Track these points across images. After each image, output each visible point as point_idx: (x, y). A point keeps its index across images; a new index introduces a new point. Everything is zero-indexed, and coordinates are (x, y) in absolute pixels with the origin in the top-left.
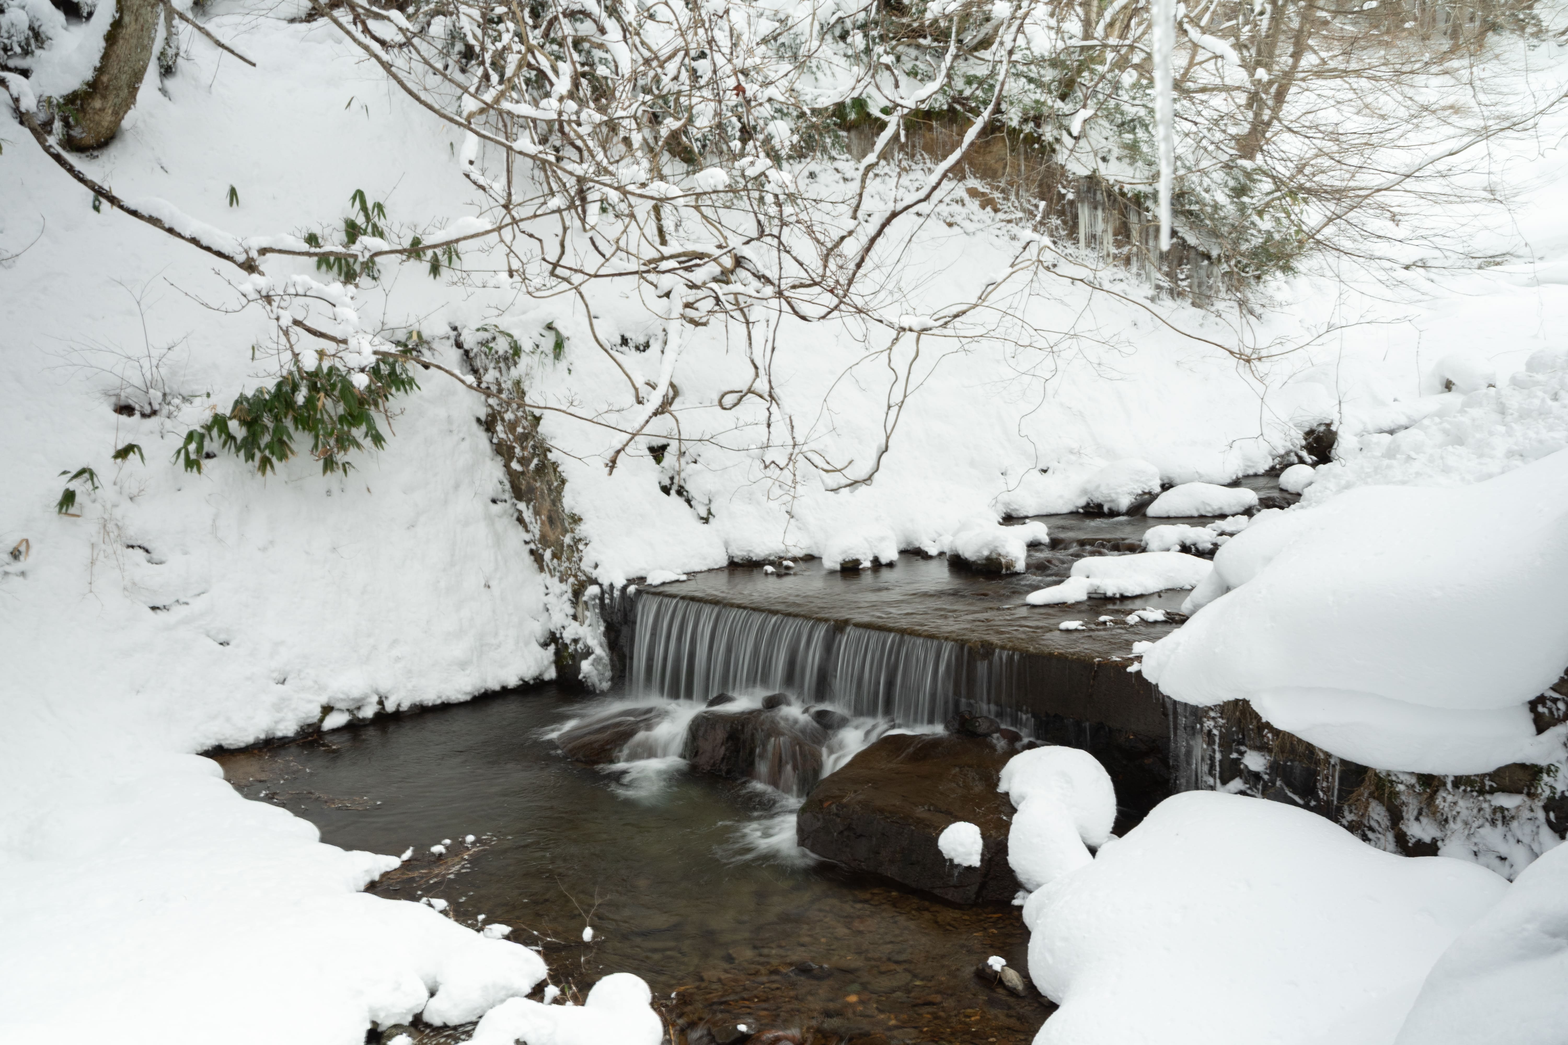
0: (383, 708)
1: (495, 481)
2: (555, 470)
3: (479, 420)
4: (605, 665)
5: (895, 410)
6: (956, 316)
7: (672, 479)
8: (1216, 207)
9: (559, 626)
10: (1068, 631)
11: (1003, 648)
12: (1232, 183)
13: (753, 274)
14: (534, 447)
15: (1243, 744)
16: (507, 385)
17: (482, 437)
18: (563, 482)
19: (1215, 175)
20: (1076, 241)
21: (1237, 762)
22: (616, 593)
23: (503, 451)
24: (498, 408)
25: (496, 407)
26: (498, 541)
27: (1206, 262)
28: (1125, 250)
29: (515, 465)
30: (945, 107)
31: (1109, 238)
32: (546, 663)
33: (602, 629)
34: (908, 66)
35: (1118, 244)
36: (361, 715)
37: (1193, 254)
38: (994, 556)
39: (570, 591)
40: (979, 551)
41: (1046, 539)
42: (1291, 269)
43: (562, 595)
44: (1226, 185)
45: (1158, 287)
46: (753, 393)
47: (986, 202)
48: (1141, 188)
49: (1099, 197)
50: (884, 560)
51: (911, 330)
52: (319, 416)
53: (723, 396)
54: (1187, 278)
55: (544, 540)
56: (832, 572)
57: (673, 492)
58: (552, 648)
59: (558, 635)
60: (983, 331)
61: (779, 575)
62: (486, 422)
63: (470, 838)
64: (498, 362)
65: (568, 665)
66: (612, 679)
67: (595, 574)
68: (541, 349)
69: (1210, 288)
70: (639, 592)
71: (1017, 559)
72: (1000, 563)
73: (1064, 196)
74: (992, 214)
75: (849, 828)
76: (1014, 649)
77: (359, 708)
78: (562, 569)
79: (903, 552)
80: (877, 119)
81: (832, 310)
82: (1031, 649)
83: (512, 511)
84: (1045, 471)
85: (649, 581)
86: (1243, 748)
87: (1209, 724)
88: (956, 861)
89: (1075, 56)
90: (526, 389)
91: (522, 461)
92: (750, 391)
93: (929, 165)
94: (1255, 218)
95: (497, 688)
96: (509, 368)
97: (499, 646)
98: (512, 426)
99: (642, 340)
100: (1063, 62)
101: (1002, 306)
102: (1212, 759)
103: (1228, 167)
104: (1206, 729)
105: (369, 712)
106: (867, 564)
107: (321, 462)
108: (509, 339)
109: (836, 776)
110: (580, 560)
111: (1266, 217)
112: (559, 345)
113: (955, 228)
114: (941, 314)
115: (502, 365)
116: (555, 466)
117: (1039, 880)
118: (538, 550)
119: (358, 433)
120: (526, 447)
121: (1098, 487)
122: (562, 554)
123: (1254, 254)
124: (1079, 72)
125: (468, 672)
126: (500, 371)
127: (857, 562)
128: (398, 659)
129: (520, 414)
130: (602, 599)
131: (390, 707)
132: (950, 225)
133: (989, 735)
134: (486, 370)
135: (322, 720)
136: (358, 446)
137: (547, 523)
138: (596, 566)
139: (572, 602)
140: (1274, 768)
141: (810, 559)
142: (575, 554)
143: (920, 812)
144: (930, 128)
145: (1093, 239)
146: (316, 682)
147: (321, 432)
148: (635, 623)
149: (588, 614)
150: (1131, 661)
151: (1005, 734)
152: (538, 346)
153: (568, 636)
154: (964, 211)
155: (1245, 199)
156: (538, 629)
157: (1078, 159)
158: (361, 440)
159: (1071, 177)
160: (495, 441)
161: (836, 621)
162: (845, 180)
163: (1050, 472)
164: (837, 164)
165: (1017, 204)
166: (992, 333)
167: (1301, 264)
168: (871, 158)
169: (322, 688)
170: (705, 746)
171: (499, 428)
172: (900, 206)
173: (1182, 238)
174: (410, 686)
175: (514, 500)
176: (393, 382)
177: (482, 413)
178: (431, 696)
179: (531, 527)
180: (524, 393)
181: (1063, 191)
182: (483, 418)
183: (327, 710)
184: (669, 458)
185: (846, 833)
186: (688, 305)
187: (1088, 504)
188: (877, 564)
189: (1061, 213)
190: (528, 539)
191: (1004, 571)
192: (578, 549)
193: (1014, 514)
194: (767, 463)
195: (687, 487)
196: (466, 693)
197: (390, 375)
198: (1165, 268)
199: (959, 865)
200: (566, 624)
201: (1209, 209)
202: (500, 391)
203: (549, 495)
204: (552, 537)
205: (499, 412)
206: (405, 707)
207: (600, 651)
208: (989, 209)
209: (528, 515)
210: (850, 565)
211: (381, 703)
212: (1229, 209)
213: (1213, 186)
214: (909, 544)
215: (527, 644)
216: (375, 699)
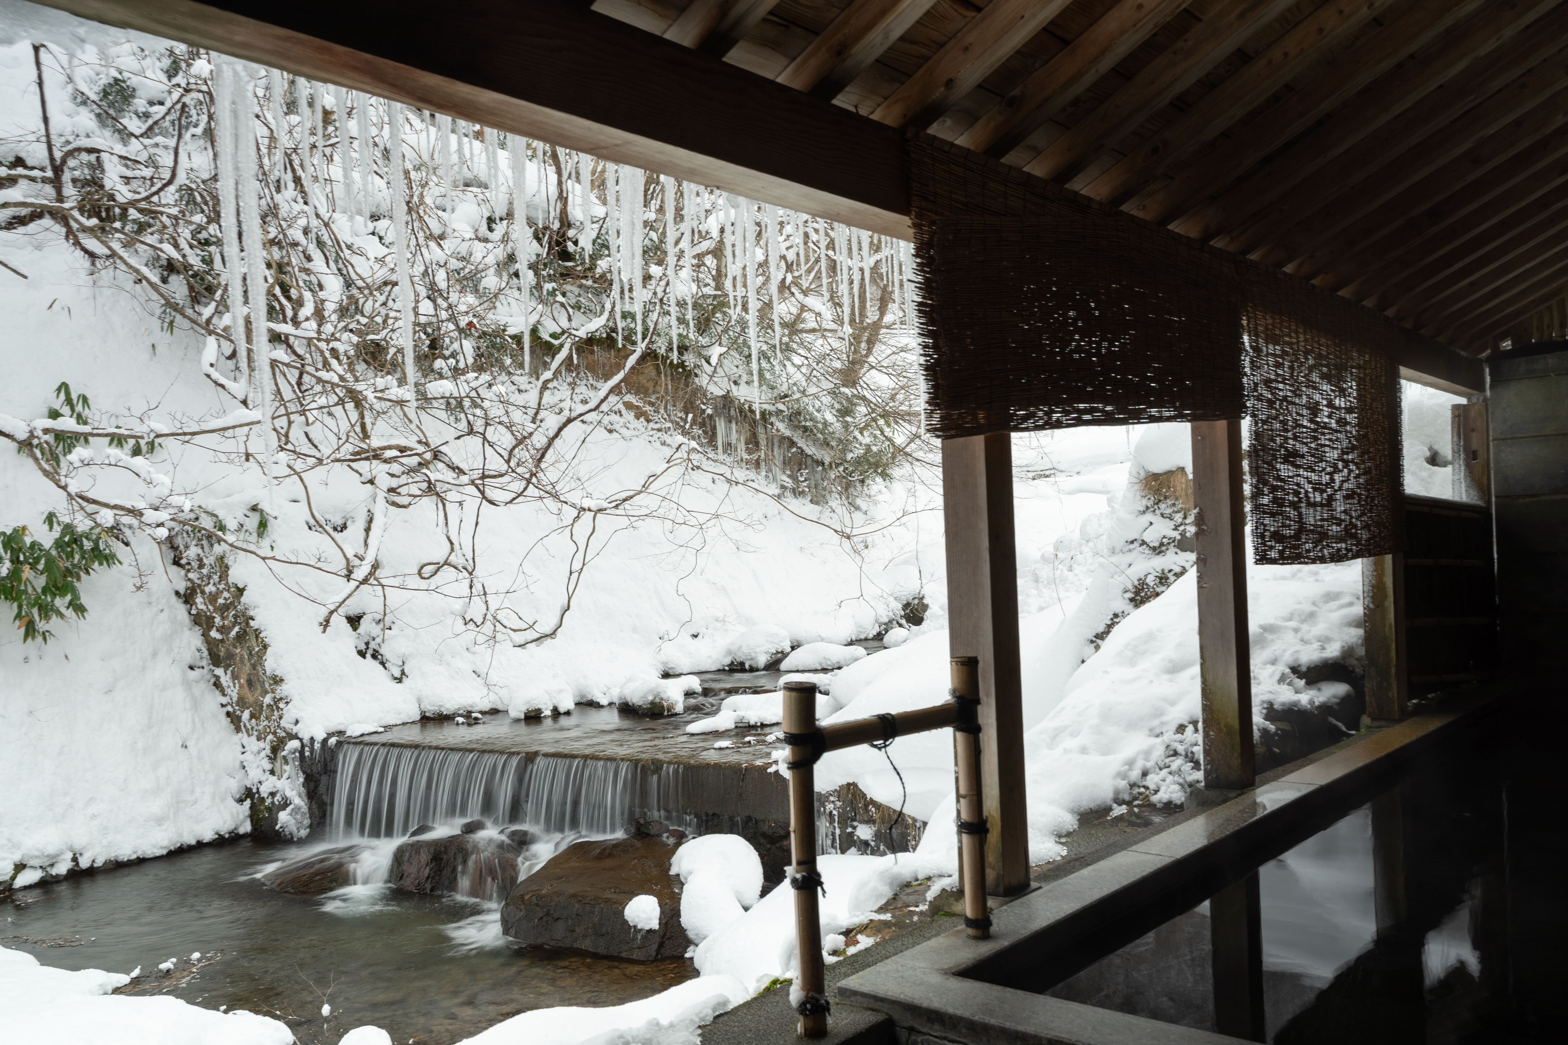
0: (77, 864)
1: (193, 649)
2: (257, 637)
3: (177, 593)
4: (303, 814)
5: (575, 575)
6: (625, 500)
7: (367, 644)
8: (826, 424)
9: (256, 781)
10: (721, 749)
11: (669, 763)
12: (837, 406)
13: (448, 466)
14: (236, 617)
15: (855, 820)
16: (208, 561)
17: (181, 610)
18: (265, 647)
19: (823, 399)
20: (715, 448)
21: (851, 834)
22: (317, 746)
23: (201, 621)
24: (199, 582)
25: (196, 581)
26: (196, 704)
27: (820, 468)
28: (755, 456)
29: (214, 634)
30: (604, 335)
31: (742, 446)
32: (241, 817)
33: (302, 780)
34: (573, 301)
35: (749, 451)
36: (54, 872)
37: (809, 461)
38: (657, 700)
39: (268, 747)
40: (644, 697)
41: (699, 689)
42: (887, 475)
43: (259, 752)
44: (833, 407)
45: (783, 487)
46: (449, 565)
47: (640, 414)
48: (766, 407)
49: (732, 412)
50: (562, 710)
51: (589, 510)
52: (23, 588)
53: (422, 568)
54: (806, 480)
55: (242, 702)
56: (517, 721)
57: (368, 656)
58: (248, 802)
59: (254, 791)
60: (648, 512)
61: (469, 725)
62: (185, 595)
63: (196, 955)
64: (200, 540)
65: (264, 818)
66: (311, 826)
67: (295, 729)
68: (245, 528)
69: (824, 489)
70: (339, 744)
71: (677, 702)
72: (663, 706)
73: (704, 411)
74: (645, 424)
75: (548, 914)
76: (679, 763)
77: (52, 865)
78: (260, 728)
79: (578, 704)
80: (547, 342)
81: (519, 495)
82: (692, 762)
83: (209, 676)
84: (695, 636)
85: (348, 734)
86: (855, 824)
87: (830, 807)
88: (639, 927)
89: (709, 301)
90: (230, 563)
91: (222, 630)
92: (446, 563)
93: (591, 381)
94: (857, 433)
95: (193, 842)
96: (212, 545)
97: (195, 802)
98: (213, 598)
99: (339, 522)
100: (701, 305)
101: (663, 493)
102: (833, 834)
103: (833, 393)
104: (828, 811)
105: (62, 868)
106: (548, 713)
107: (23, 629)
108: (214, 519)
109: (531, 879)
110: (281, 718)
111: (866, 433)
112: (263, 525)
113: (615, 434)
114: (612, 499)
115: (205, 542)
116: (257, 632)
117: (705, 933)
118: (234, 712)
119: (60, 603)
120: (227, 616)
121: (740, 647)
122: (261, 714)
123: (858, 462)
124: (714, 313)
125: (164, 827)
126: (202, 548)
127: (539, 711)
128: (94, 816)
129: (221, 587)
130: (302, 752)
131: (84, 863)
132: (610, 431)
133: (660, 835)
134: (187, 547)
135: (13, 878)
136: (61, 615)
137: (246, 686)
138: (297, 722)
139: (270, 758)
140: (878, 836)
141: (494, 712)
142: (276, 713)
143: (608, 895)
144: (592, 352)
145: (728, 447)
146: (9, 840)
147: (25, 602)
148: (335, 772)
149: (285, 767)
150: (770, 764)
151: (673, 833)
152: (242, 525)
153: (264, 791)
154: (622, 420)
155: (848, 419)
156: (235, 786)
157: (715, 383)
158: (63, 610)
159: (709, 396)
160: (194, 612)
161: (527, 753)
162: (520, 391)
163: (700, 636)
164: (514, 378)
165: (665, 416)
166: (654, 514)
167: (895, 472)
168: (548, 375)
169: (16, 846)
170: (411, 869)
171: (199, 600)
172: (574, 415)
173: (800, 448)
174: (105, 842)
175: (211, 667)
176: (95, 557)
177: (182, 586)
178: (126, 852)
179: (228, 691)
180: (227, 567)
181: (704, 407)
182: (182, 592)
183: (20, 867)
184: (366, 625)
185: (545, 919)
186: (391, 490)
187: (732, 663)
188: (556, 714)
189: (703, 425)
190: (224, 703)
191: (666, 713)
192: (278, 708)
193: (671, 672)
194: (468, 619)
195: (382, 651)
196: (162, 848)
197: (92, 549)
198: (788, 472)
199: (640, 930)
200: (263, 778)
201: (820, 426)
202: (201, 566)
203: (249, 660)
204: (250, 698)
205: (199, 586)
206: (99, 863)
207: (298, 800)
208: (642, 419)
209: (225, 679)
210: (533, 714)
211: (75, 859)
212: (837, 426)
213: (823, 408)
214: (582, 696)
215: (223, 800)
216: (70, 855)
